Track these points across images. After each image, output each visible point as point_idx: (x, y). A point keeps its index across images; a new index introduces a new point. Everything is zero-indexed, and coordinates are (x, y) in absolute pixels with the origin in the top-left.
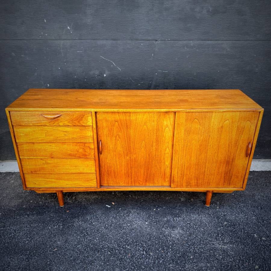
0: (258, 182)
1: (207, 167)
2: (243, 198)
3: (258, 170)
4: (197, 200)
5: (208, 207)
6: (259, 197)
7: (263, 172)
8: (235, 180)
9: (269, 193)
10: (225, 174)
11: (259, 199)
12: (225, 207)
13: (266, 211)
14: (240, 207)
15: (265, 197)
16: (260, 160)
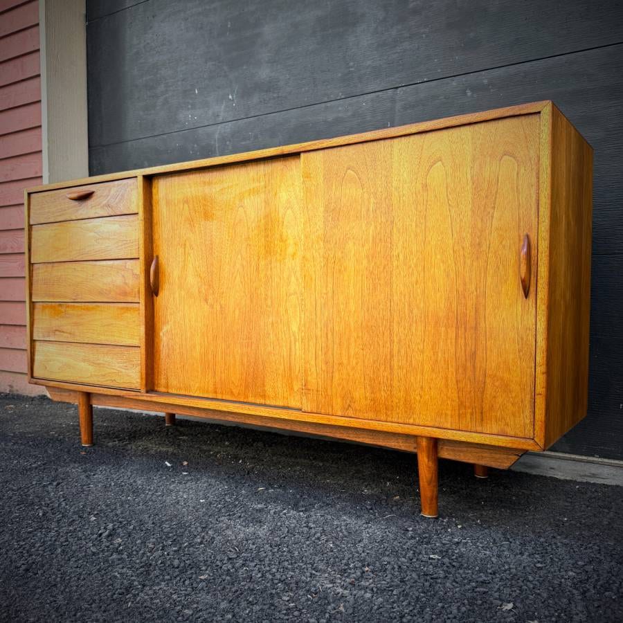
1: (396, 340)
8: (500, 400)
10: (457, 371)
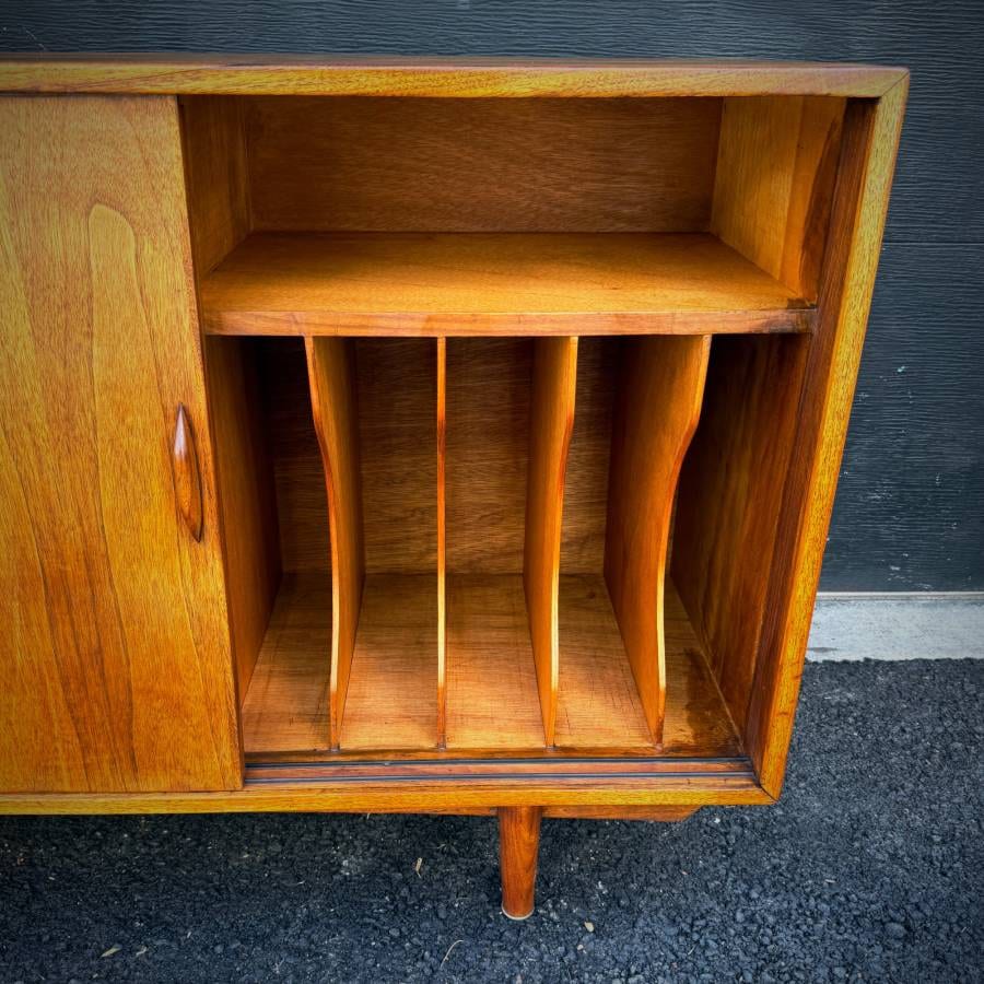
0: (896, 729)
2: (782, 851)
3: (896, 657)
4: (453, 868)
5: (518, 928)
6: (899, 841)
7: (925, 665)
8: (167, 732)
9: (967, 811)
10: (65, 686)
11: (894, 857)
12: (641, 923)
13: (944, 960)
14: (751, 920)
15: (937, 839)
16: (908, 598)
